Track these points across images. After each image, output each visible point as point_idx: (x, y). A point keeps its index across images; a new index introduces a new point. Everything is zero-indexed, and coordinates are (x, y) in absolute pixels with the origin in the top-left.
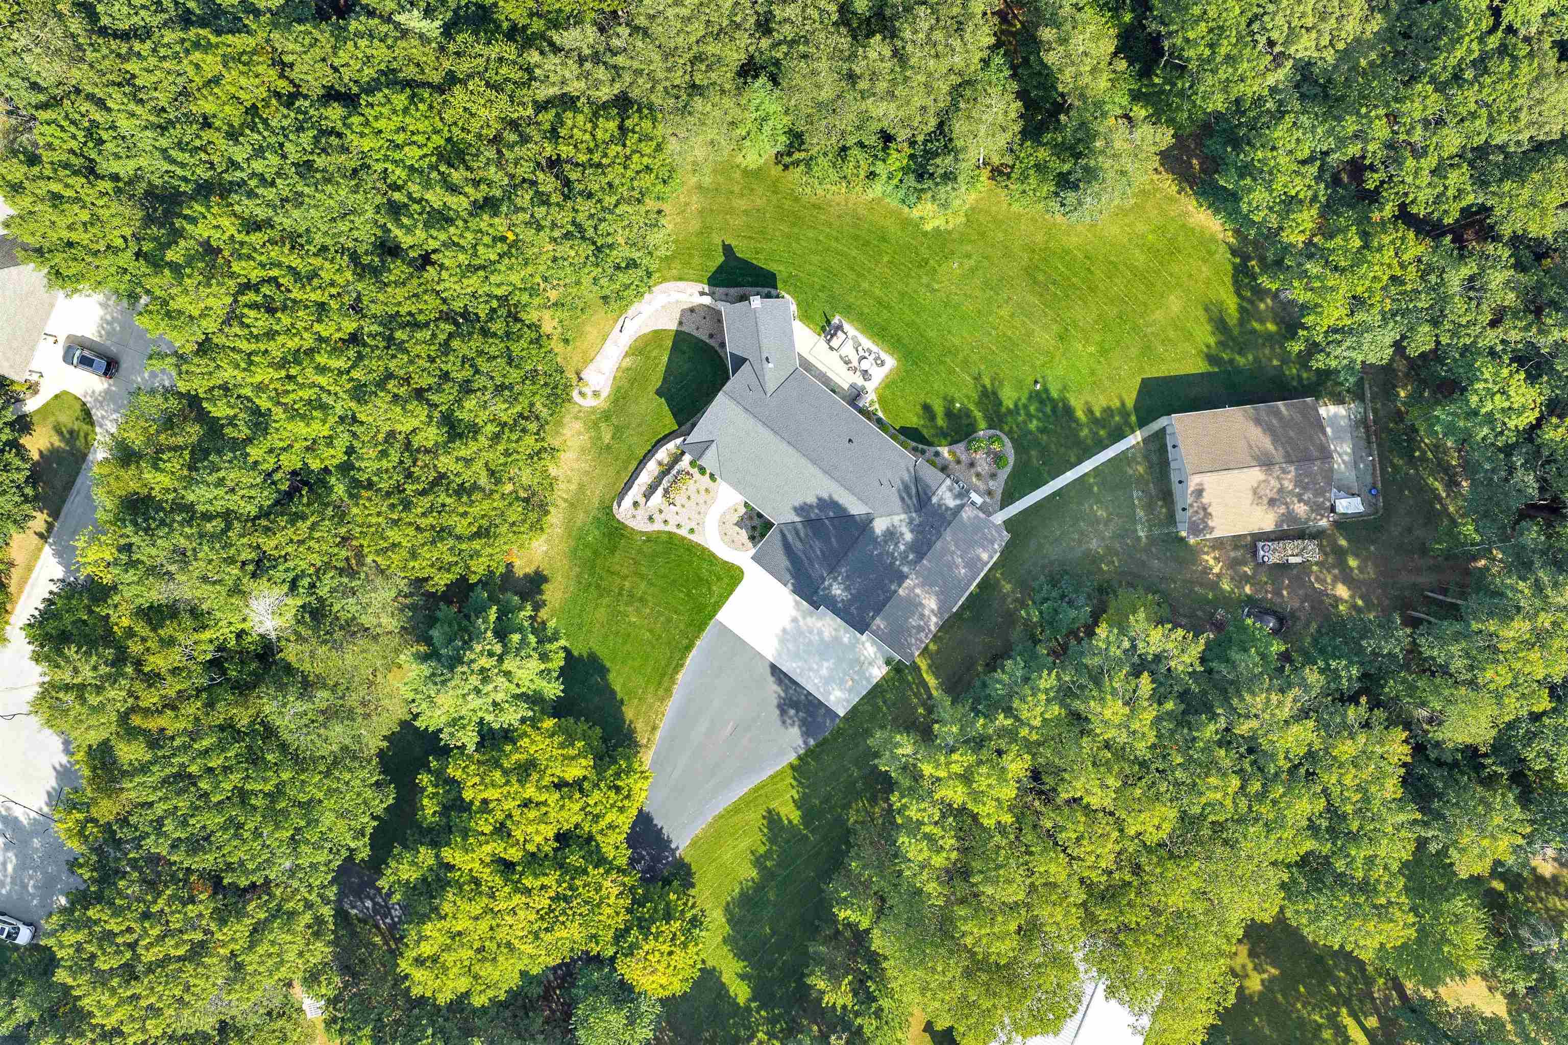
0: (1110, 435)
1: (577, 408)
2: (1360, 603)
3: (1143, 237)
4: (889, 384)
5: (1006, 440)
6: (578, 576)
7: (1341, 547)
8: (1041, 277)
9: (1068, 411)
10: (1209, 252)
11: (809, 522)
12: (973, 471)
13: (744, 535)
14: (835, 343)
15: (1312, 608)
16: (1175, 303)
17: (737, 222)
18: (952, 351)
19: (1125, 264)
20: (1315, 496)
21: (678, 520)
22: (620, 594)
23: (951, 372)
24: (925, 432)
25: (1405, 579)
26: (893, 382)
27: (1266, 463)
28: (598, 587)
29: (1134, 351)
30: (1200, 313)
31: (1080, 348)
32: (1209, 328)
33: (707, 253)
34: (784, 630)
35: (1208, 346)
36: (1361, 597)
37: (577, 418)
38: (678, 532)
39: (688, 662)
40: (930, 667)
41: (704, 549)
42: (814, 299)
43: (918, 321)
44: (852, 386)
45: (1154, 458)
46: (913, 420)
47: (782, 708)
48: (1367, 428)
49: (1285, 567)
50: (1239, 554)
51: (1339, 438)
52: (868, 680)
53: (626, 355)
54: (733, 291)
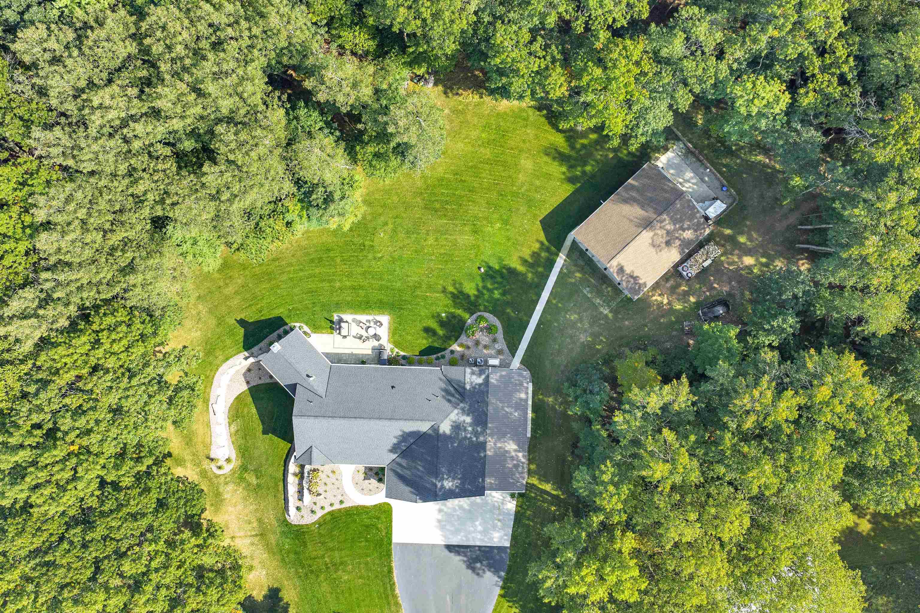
0: (545, 267)
1: (223, 478)
2: (764, 260)
3: (479, 138)
4: (394, 332)
5: (486, 315)
6: (297, 572)
7: (728, 235)
8: (438, 206)
9: (512, 272)
10: (524, 119)
11: (404, 454)
12: (480, 347)
13: (373, 482)
14: (344, 332)
15: (739, 282)
16: (527, 164)
17: (235, 302)
18: (417, 286)
19: (481, 162)
20: (690, 221)
21: (328, 502)
22: (328, 568)
23: (425, 298)
24: (436, 345)
25: (780, 227)
26: (396, 329)
27: (647, 224)
28: (312, 572)
29: (523, 209)
30: (545, 159)
31: (489, 229)
32: (556, 163)
33: (231, 333)
34: (439, 521)
35: (564, 173)
36: (763, 256)
37: (226, 483)
38: (334, 508)
39: (395, 579)
40: (539, 479)
41: (357, 508)
42: (314, 315)
43: (383, 283)
44: (373, 349)
45: (581, 262)
46: (424, 343)
47: (471, 566)
48: (692, 153)
49: (704, 271)
50: (671, 282)
51: (680, 172)
52: (509, 514)
53: (230, 425)
54: (262, 344)
